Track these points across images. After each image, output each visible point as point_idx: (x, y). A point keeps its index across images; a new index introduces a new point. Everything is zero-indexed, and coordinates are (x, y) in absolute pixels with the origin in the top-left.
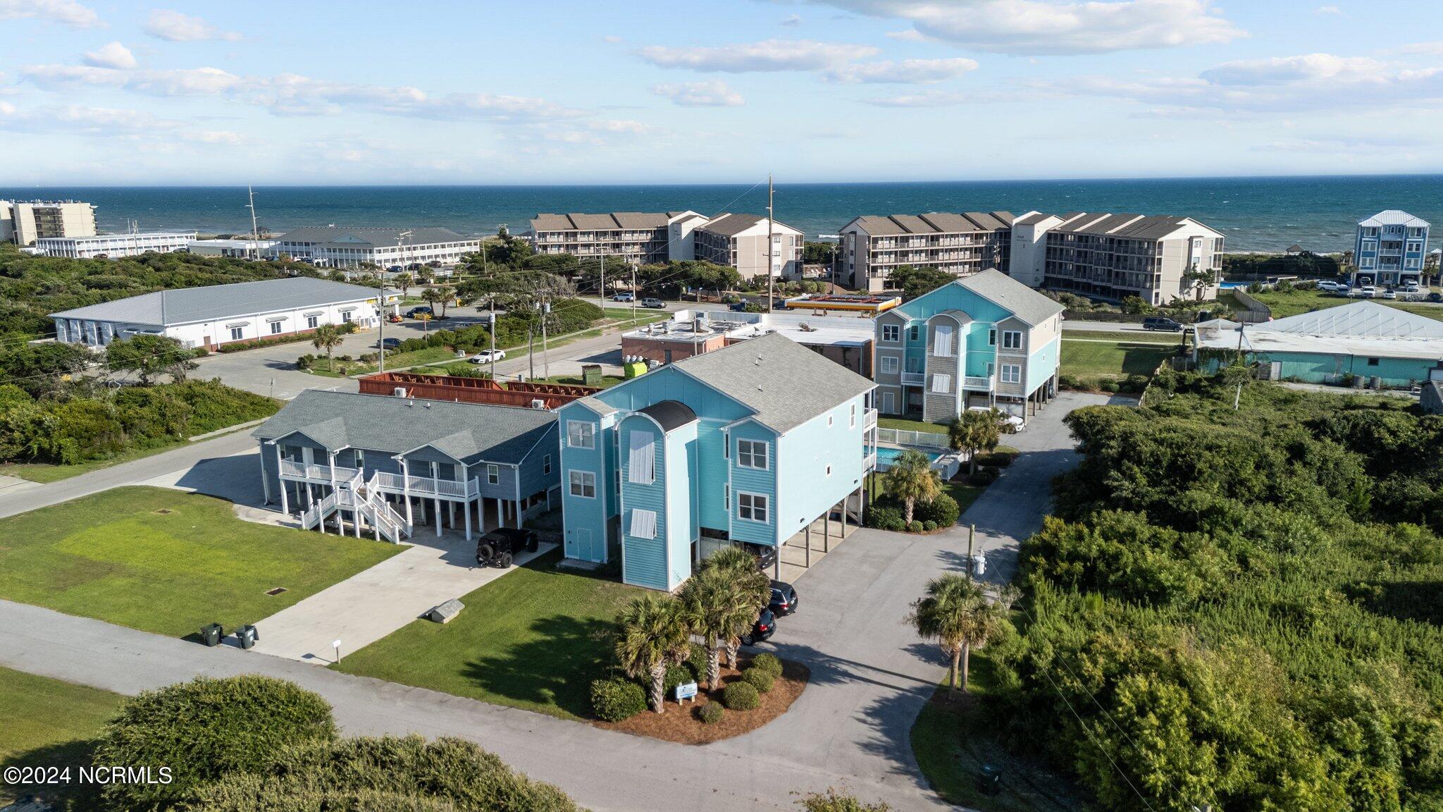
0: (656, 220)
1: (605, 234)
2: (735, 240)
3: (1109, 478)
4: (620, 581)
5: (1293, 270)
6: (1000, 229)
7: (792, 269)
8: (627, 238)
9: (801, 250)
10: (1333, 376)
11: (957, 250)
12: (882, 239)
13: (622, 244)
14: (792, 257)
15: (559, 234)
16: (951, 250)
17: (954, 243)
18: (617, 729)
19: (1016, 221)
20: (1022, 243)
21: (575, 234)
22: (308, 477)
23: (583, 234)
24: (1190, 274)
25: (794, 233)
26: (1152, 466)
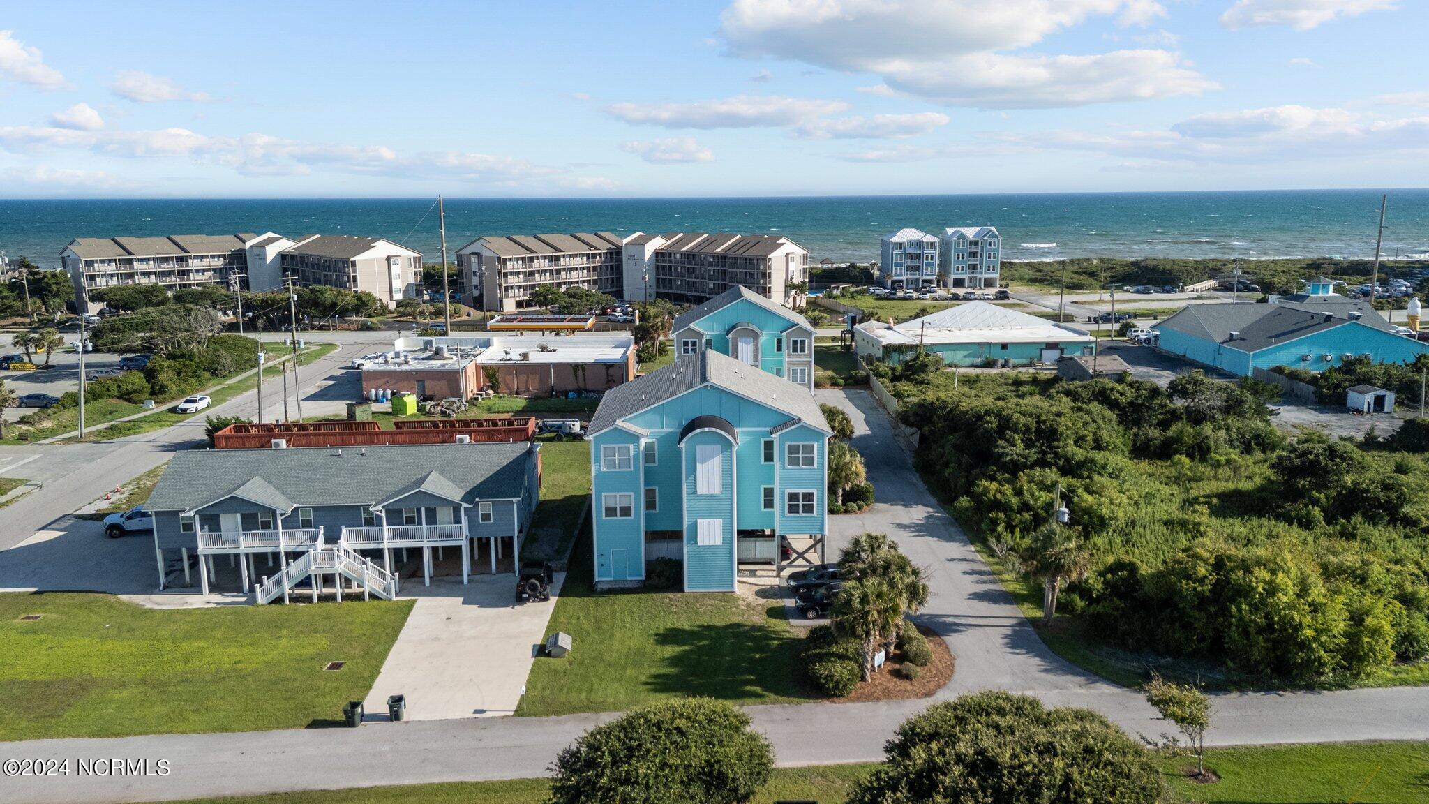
0: (228, 244)
1: (167, 260)
2: (354, 264)
3: (997, 446)
4: (681, 590)
5: (846, 279)
6: (609, 249)
7: (412, 293)
8: (195, 263)
9: (420, 272)
10: (978, 361)
11: (577, 269)
12: (510, 259)
13: (189, 271)
14: (411, 279)
15: (110, 261)
16: (571, 269)
17: (573, 262)
18: (852, 700)
19: (626, 241)
20: (634, 261)
21: (130, 262)
22: (243, 547)
23: (141, 260)
24: (790, 286)
25: (412, 254)
26: (1024, 433)
